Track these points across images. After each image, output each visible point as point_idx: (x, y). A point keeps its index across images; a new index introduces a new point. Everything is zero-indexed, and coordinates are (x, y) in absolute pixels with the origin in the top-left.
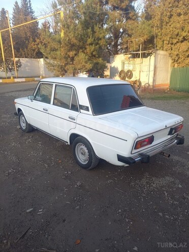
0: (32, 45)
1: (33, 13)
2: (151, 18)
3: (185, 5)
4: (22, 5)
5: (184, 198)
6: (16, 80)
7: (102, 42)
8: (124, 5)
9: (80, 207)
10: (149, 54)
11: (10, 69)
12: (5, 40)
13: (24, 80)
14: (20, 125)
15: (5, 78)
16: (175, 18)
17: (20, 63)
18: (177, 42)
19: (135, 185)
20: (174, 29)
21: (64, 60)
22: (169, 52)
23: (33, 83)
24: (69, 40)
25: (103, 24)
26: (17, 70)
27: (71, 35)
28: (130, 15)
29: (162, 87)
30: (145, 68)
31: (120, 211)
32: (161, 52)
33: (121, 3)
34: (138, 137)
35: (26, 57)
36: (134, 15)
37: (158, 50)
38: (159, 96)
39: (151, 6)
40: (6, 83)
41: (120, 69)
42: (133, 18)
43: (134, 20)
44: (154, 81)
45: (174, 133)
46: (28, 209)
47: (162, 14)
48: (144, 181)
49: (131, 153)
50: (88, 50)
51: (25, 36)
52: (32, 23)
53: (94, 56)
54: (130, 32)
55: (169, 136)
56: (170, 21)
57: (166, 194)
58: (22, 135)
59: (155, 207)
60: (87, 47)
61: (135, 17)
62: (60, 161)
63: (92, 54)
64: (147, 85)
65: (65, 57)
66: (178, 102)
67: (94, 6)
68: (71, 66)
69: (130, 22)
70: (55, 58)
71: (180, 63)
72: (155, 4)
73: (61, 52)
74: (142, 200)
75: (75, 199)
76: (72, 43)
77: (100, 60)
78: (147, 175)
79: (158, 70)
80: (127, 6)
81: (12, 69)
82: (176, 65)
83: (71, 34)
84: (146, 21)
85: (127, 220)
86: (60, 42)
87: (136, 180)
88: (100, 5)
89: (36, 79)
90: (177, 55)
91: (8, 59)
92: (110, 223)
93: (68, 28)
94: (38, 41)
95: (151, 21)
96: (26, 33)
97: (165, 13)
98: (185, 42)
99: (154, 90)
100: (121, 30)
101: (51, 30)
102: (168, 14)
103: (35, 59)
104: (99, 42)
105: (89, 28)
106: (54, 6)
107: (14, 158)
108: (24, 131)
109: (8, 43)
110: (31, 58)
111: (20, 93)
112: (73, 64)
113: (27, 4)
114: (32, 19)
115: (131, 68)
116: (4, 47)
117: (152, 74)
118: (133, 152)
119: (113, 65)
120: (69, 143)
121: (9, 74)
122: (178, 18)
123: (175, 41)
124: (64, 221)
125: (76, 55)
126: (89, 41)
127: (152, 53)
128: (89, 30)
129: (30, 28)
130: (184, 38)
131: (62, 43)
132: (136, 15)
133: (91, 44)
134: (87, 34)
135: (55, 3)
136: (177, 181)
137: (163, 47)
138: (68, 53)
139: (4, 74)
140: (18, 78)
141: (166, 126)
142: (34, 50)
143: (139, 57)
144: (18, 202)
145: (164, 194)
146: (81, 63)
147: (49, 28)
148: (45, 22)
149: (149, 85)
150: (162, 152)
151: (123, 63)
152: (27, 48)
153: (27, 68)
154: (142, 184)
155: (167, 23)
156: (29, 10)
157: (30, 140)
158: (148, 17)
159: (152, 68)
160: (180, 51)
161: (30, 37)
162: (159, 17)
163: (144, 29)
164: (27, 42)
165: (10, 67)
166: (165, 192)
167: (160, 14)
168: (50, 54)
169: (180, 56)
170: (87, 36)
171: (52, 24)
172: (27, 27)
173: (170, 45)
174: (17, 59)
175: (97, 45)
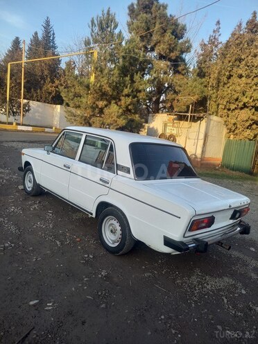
0: (49, 87)
1: (55, 49)
2: (204, 76)
3: (248, 66)
4: (44, 37)
5: (251, 309)
6: (20, 128)
7: (141, 95)
8: (173, 55)
9: (106, 306)
10: (200, 118)
11: (14, 113)
12: (14, 76)
13: (30, 129)
14: (24, 184)
15: (5, 123)
16: (235, 79)
17: (29, 106)
18: (236, 108)
19: (182, 284)
20: (233, 93)
21: (89, 111)
22: (225, 119)
23: (43, 134)
24: (100, 86)
25: (144, 74)
26: (23, 115)
27: (104, 81)
28: (180, 68)
29: (212, 162)
30: (193, 135)
31: (163, 317)
32: (214, 118)
33: (170, 53)
34: (196, 215)
35: (38, 101)
36: (183, 70)
37: (210, 114)
38: (208, 172)
39: (205, 61)
40: (6, 130)
41: (160, 132)
42: (183, 72)
43: (183, 75)
44: (203, 152)
45: (239, 217)
46: (31, 301)
47: (219, 73)
48: (194, 280)
49: (184, 237)
50: (123, 102)
51: (40, 74)
52: (53, 59)
53: (130, 111)
54: (177, 88)
55: (232, 221)
56: (228, 82)
57: (225, 301)
58: (26, 199)
59: (211, 317)
60: (122, 98)
61: (185, 71)
62: (78, 240)
63: (127, 107)
64: (194, 156)
65: (92, 107)
66: (233, 183)
67: (136, 50)
68: (98, 119)
69: (179, 76)
70: (79, 107)
71: (237, 134)
72: (210, 60)
73: (87, 100)
74: (193, 305)
75: (100, 293)
76: (103, 90)
77: (137, 117)
78: (198, 271)
79: (210, 139)
80: (177, 57)
81: (16, 112)
82: (232, 136)
83: (103, 79)
84: (198, 78)
85: (173, 332)
86: (88, 87)
87: (184, 277)
88: (144, 51)
89: (47, 130)
90: (234, 124)
91: (13, 100)
92: (149, 333)
93: (101, 71)
94: (57, 82)
95: (204, 79)
96: (42, 70)
97: (223, 71)
98: (246, 109)
99: (202, 164)
100: (166, 85)
101: (76, 72)
102: (227, 73)
103: (49, 105)
104: (138, 94)
105: (127, 76)
106: (87, 43)
107: (13, 228)
108: (28, 193)
109: (16, 80)
110: (45, 102)
111: (24, 144)
112: (100, 117)
113: (50, 37)
114: (54, 54)
115: (174, 132)
116: (11, 84)
117: (201, 143)
118: (186, 236)
119: (151, 126)
120: (94, 216)
121: (11, 119)
122: (239, 80)
123: (233, 107)
124: (83, 323)
125: (106, 106)
126: (126, 91)
127: (203, 117)
128: (128, 78)
129: (50, 66)
130: (244, 104)
131: (92, 89)
132: (186, 69)
133: (128, 96)
134: (124, 83)
135: (89, 39)
136: (239, 285)
137: (217, 112)
138: (97, 103)
139: (4, 118)
140: (23, 125)
141: (230, 206)
142: (50, 93)
143: (187, 120)
144: (17, 288)
145: (223, 300)
146: (112, 118)
147: (74, 68)
148: (70, 61)
149: (196, 157)
150: (219, 242)
151: (165, 125)
152: (41, 89)
153: (36, 114)
154: (192, 284)
155: (225, 84)
156: (51, 44)
157: (36, 206)
158: (201, 74)
159: (202, 136)
160: (239, 119)
161: (47, 76)
162: (216, 75)
163: (195, 87)
164: (42, 82)
165: (15, 110)
166: (224, 298)
167: (217, 72)
168: (72, 100)
169: (238, 126)
170: (124, 86)
171: (79, 65)
172: (46, 64)
173: (226, 111)
174: (25, 101)
175: (134, 98)
